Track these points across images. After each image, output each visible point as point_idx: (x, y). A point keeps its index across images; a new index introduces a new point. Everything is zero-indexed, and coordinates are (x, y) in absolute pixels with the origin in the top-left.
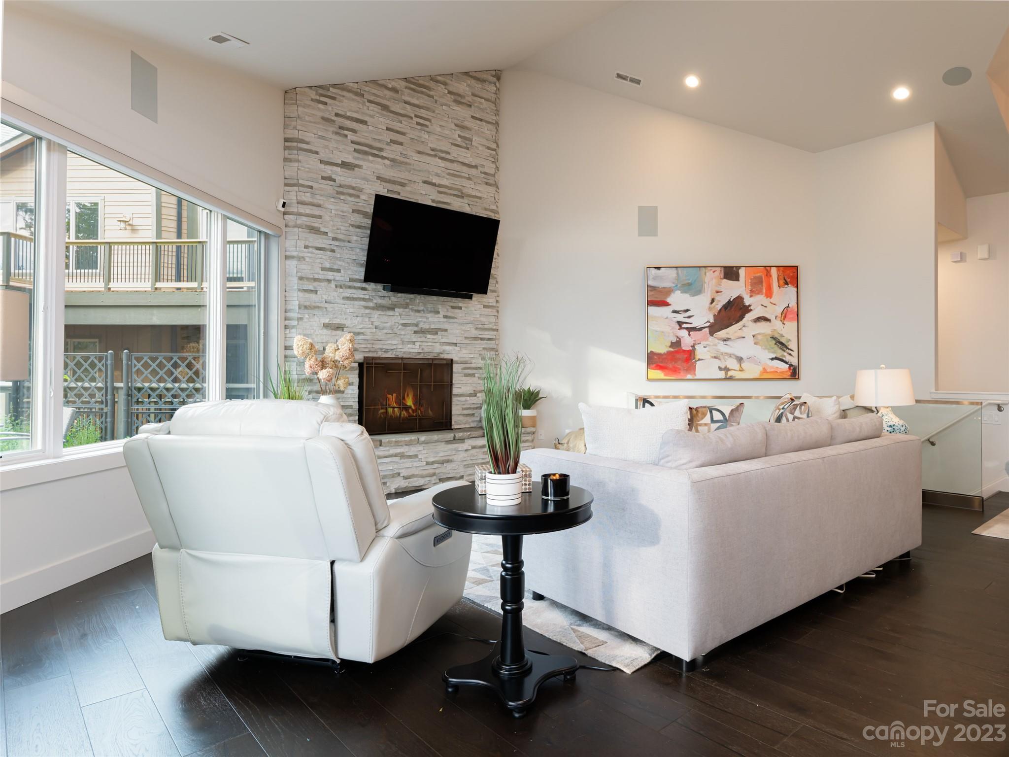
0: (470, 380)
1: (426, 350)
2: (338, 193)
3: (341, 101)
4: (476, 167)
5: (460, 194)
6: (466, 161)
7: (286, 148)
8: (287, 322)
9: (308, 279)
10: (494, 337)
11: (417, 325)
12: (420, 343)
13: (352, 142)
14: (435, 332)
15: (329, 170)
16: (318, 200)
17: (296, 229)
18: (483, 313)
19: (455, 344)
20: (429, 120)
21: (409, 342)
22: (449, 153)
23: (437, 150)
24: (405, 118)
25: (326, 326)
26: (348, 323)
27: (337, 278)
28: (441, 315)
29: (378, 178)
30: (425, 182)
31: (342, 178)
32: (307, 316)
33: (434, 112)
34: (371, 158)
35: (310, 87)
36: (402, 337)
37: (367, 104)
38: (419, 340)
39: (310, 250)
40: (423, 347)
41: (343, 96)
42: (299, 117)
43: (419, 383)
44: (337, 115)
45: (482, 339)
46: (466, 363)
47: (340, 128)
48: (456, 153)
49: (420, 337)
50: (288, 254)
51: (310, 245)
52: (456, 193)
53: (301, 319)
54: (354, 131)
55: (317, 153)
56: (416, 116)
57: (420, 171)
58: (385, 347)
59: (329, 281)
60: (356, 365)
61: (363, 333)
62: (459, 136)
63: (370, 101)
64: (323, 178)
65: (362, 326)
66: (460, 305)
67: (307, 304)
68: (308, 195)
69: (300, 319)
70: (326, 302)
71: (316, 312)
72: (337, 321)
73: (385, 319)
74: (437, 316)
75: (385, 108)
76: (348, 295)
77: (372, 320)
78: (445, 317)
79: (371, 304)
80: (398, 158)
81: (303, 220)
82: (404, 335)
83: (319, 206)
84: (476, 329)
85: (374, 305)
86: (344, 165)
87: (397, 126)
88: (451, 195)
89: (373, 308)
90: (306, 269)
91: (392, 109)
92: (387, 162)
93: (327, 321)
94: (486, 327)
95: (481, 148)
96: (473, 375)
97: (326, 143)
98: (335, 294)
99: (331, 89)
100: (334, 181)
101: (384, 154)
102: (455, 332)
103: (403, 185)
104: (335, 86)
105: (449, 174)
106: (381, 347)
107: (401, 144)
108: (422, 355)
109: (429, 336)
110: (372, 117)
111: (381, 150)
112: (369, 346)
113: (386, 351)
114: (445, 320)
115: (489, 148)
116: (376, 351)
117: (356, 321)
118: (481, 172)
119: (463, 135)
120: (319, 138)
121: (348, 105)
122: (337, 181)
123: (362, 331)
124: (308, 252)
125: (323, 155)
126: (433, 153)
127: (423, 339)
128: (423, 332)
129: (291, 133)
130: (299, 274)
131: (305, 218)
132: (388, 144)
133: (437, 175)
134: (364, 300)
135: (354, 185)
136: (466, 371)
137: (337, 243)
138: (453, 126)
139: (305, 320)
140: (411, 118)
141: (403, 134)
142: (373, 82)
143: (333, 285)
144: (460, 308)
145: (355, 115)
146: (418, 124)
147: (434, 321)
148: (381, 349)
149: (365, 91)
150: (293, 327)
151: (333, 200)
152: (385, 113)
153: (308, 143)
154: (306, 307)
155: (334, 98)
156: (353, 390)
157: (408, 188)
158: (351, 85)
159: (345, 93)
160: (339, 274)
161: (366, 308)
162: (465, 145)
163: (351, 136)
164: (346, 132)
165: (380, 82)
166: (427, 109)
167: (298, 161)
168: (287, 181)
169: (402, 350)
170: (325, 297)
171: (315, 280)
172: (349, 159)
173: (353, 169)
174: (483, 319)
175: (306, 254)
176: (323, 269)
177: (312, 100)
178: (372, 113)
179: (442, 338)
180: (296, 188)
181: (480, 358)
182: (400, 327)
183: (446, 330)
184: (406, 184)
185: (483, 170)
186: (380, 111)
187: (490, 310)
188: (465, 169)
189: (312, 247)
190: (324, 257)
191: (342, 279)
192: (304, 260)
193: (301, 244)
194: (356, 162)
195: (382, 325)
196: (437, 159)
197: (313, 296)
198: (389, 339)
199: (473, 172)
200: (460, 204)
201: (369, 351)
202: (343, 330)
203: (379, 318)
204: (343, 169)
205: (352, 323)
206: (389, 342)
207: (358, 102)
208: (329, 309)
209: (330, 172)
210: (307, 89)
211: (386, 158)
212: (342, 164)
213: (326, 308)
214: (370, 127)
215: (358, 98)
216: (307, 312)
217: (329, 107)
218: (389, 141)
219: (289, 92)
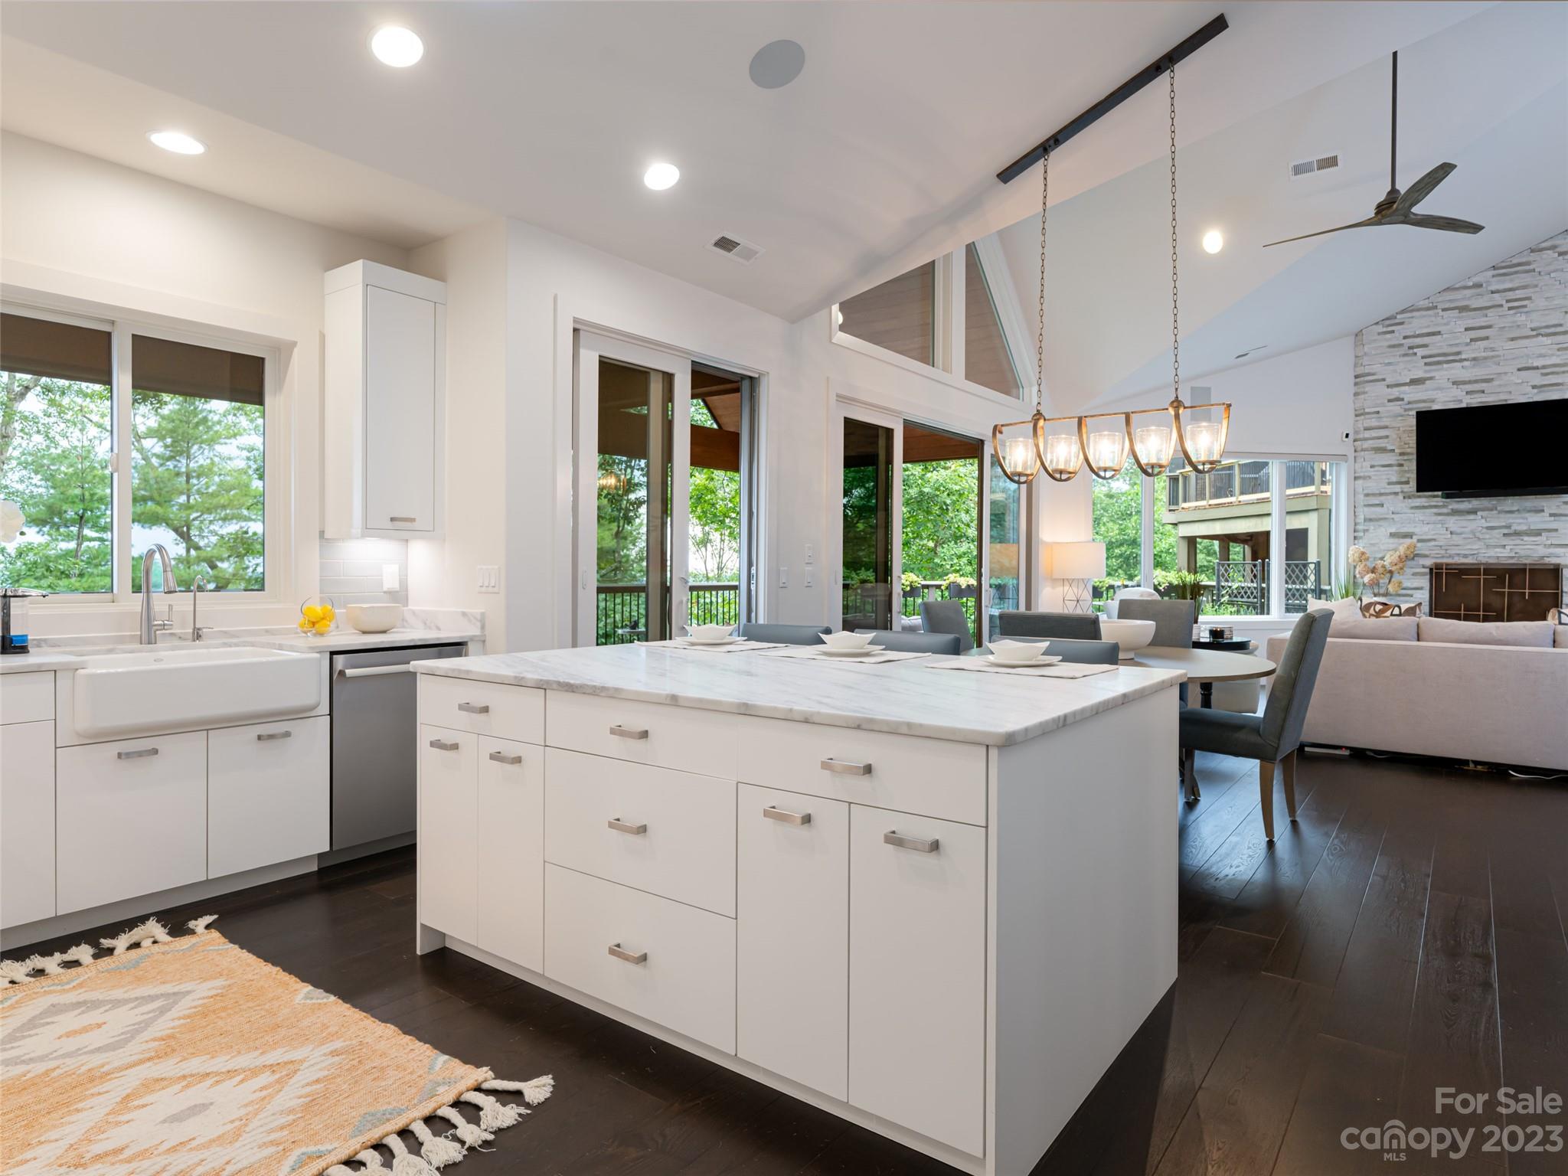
1: (1523, 553)
2: (1406, 410)
3: (1410, 323)
7: (1356, 384)
8: (1356, 534)
9: (1374, 495)
11: (1508, 527)
12: (1512, 547)
13: (1423, 357)
14: (1537, 533)
15: (1395, 392)
16: (1385, 422)
17: (1363, 453)
20: (1528, 298)
21: (1496, 546)
23: (1541, 328)
24: (1491, 310)
25: (1392, 535)
26: (1416, 530)
27: (1405, 490)
28: (1546, 514)
29: (1454, 383)
30: (1521, 369)
31: (1411, 395)
32: (1372, 528)
33: (1537, 286)
34: (1445, 366)
35: (1377, 323)
36: (1487, 541)
37: (1441, 313)
38: (1512, 543)
39: (1376, 469)
40: (1518, 551)
41: (1412, 317)
42: (1365, 354)
43: (1506, 590)
44: (1405, 338)
47: (1410, 348)
49: (1512, 540)
50: (1356, 475)
51: (1376, 464)
53: (1367, 530)
54: (1425, 346)
55: (1384, 380)
56: (1507, 301)
57: (1515, 359)
58: (1463, 552)
59: (1396, 494)
60: (1427, 570)
61: (1434, 540)
63: (1444, 310)
64: (1389, 401)
65: (1433, 532)
67: (1374, 516)
68: (1373, 420)
69: (1365, 531)
70: (1393, 513)
71: (1381, 523)
72: (1403, 530)
73: (1464, 524)
74: (1540, 514)
75: (1465, 309)
76: (1417, 504)
77: (1447, 526)
78: (1553, 515)
79: (1445, 510)
80: (1482, 354)
81: (1367, 444)
82: (1489, 539)
83: (1386, 427)
85: (1449, 511)
86: (1414, 382)
87: (1479, 321)
89: (1447, 514)
90: (1372, 486)
91: (1474, 307)
92: (1466, 363)
93: (1393, 530)
97: (1394, 367)
98: (1402, 505)
99: (1398, 317)
100: (1403, 400)
101: (1463, 356)
103: (1489, 381)
104: (1403, 312)
106: (1458, 552)
107: (1487, 338)
108: (1515, 559)
109: (1527, 538)
110: (1446, 324)
111: (1459, 353)
112: (1443, 552)
113: (1465, 556)
114: (1553, 518)
116: (1450, 556)
117: (1426, 528)
120: (1386, 365)
121: (1418, 324)
122: (1405, 399)
123: (1434, 537)
124: (1375, 471)
125: (1389, 381)
126: (1534, 333)
127: (1518, 542)
128: (1518, 534)
129: (1360, 370)
130: (1365, 492)
131: (1370, 442)
132: (1467, 344)
133: (1542, 355)
134: (1436, 507)
135: (1425, 398)
137: (1406, 457)
139: (1371, 531)
140: (1501, 306)
141: (1489, 327)
142: (1447, 289)
143: (1401, 497)
145: (1425, 331)
146: (1511, 308)
147: (1535, 521)
148: (1458, 554)
149: (1437, 302)
150: (1361, 538)
151: (1400, 418)
152: (1464, 314)
153: (1373, 374)
154: (1371, 520)
155: (1402, 323)
156: (1423, 594)
157: (1496, 383)
158: (1421, 303)
159: (1415, 314)
160: (1408, 486)
163: (1420, 352)
164: (1415, 350)
165: (1457, 286)
166: (1525, 287)
167: (1364, 393)
168: (1357, 413)
169: (1486, 555)
170: (1392, 509)
171: (1381, 494)
172: (1419, 374)
173: (1427, 384)
175: (1371, 472)
176: (1389, 484)
177: (1379, 334)
178: (1445, 321)
179: (1548, 540)
180: (1362, 417)
182: (1484, 530)
183: (1554, 530)
184: (1493, 379)
186: (1457, 315)
189: (1378, 466)
190: (1390, 472)
191: (1411, 490)
193: (1367, 464)
194: (1428, 375)
195: (1459, 530)
196: (1540, 338)
197: (1378, 509)
198: (1469, 543)
201: (1443, 557)
202: (1412, 538)
203: (1453, 523)
204: (1412, 387)
205: (1421, 530)
206: (1469, 547)
207: (1430, 316)
208: (1395, 519)
209: (1397, 393)
210: (1374, 326)
211: (1465, 360)
212: (1410, 382)
213: (1393, 519)
214: (1444, 336)
215: (1430, 312)
216: (1372, 523)
217: (1396, 334)
218: (1469, 341)
219: (1358, 334)
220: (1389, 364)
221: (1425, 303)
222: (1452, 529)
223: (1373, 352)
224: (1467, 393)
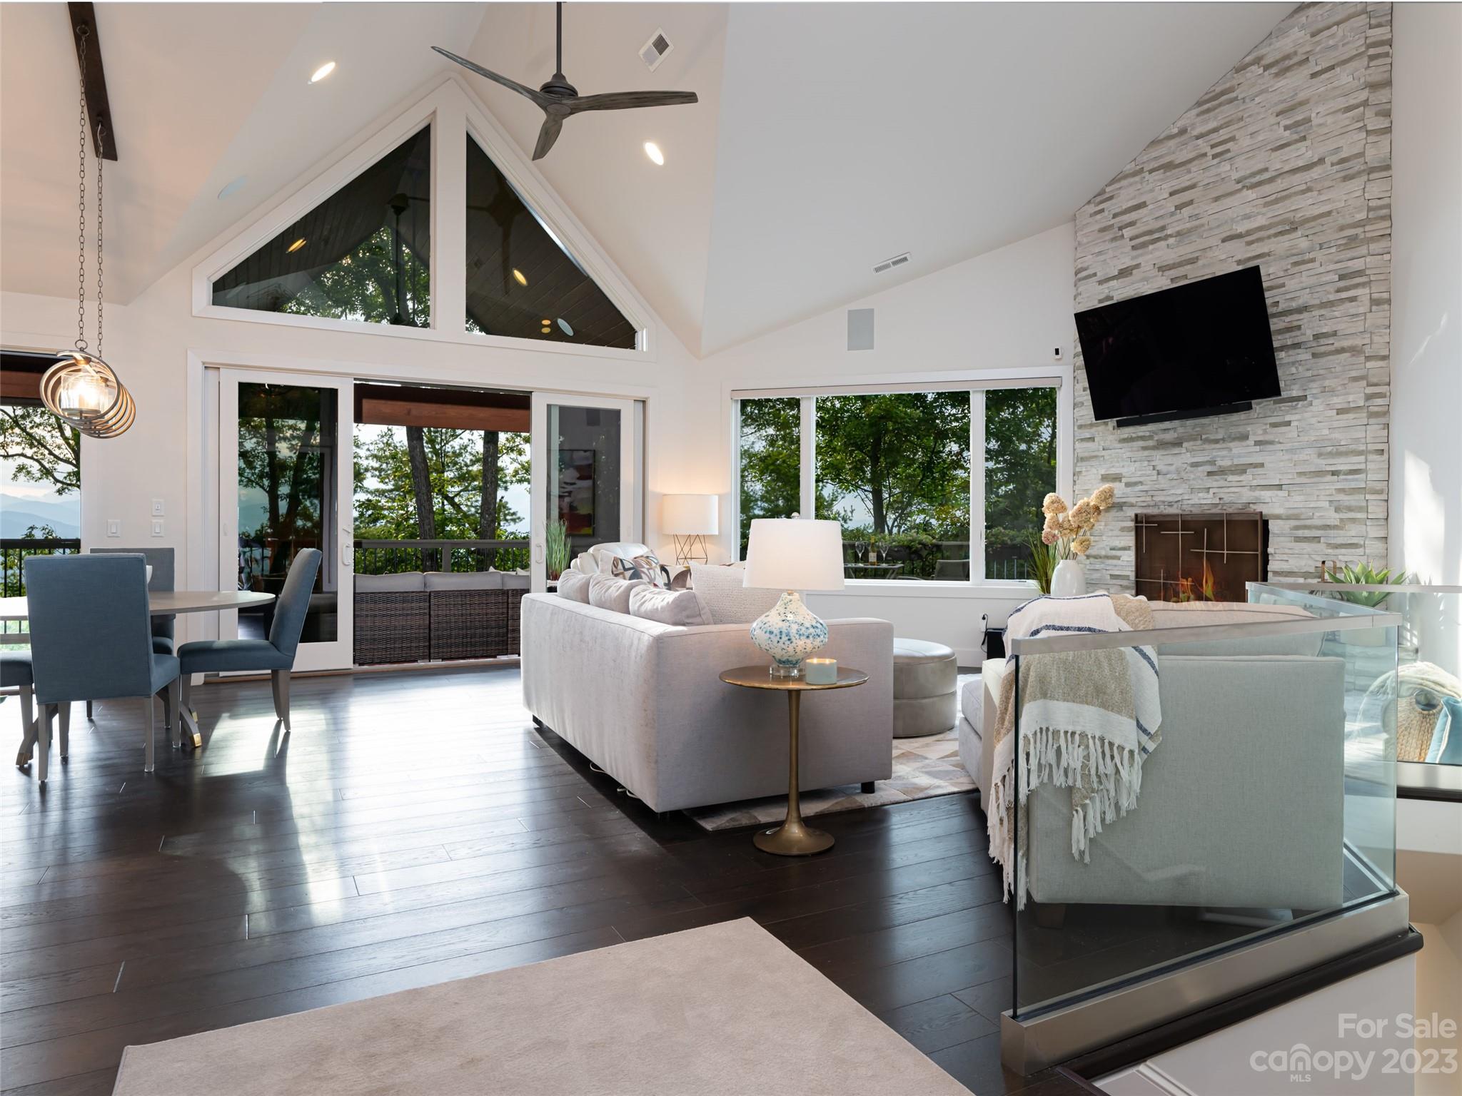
0: (1307, 547)
1: (1227, 499)
3: (1119, 196)
4: (1321, 161)
5: (1287, 228)
6: (1301, 163)
8: (1075, 478)
9: (1086, 426)
10: (1362, 466)
11: (1212, 462)
12: (1215, 490)
13: (1130, 240)
14: (1241, 470)
18: (1336, 424)
19: (1280, 487)
20: (1232, 139)
21: (1200, 490)
22: (1266, 170)
23: (1245, 178)
24: (1194, 163)
25: (1103, 478)
26: (1124, 471)
28: (1251, 442)
29: (1158, 269)
30: (1224, 241)
31: (1119, 292)
32: (1088, 469)
33: (1242, 119)
34: (1151, 247)
35: (1089, 202)
36: (1191, 482)
37: (1147, 177)
38: (1215, 484)
40: (1222, 496)
41: (1120, 188)
43: (1205, 551)
44: (1115, 216)
45: (1334, 473)
46: (1296, 517)
47: (1118, 229)
48: (1277, 162)
49: (1217, 481)
52: (1280, 228)
53: (1081, 473)
54: (1132, 224)
55: (1095, 275)
56: (1213, 147)
57: (1219, 226)
58: (1170, 499)
60: (1133, 524)
61: (1141, 483)
62: (1286, 128)
65: (1140, 473)
66: (1287, 418)
67: (1086, 454)
70: (1103, 449)
71: (1093, 463)
72: (1113, 471)
73: (1169, 459)
74: (1245, 443)
75: (1169, 166)
76: (1126, 436)
77: (1153, 463)
78: (1257, 443)
79: (1151, 443)
80: (1188, 225)
82: (1194, 479)
84: (1320, 455)
85: (1155, 443)
86: (1123, 273)
87: (1185, 181)
88: (1269, 237)
89: (1153, 447)
90: (1085, 415)
91: (1178, 162)
92: (1171, 241)
93: (1103, 472)
94: (1342, 449)
95: (1330, 120)
96: (1317, 539)
97: (1102, 258)
98: (1111, 437)
99: (1108, 189)
101: (1169, 232)
102: (1277, 465)
103: (1193, 261)
104: (1112, 182)
105: (1266, 205)
106: (1163, 499)
107: (1191, 202)
108: (1220, 507)
109: (1230, 478)
110: (1152, 191)
111: (1163, 228)
112: (1149, 499)
113: (1170, 504)
114: (1258, 448)
115: (1349, 109)
116: (1156, 505)
117: (1133, 468)
118: (1333, 165)
119: (1292, 122)
120: (1097, 256)
121: (1126, 195)
123: (1141, 479)
125: (1100, 276)
126: (1240, 186)
127: (1222, 483)
128: (1222, 472)
129: (1078, 265)
130: (1079, 423)
132: (1172, 215)
133: (1247, 217)
134: (1142, 438)
136: (1300, 533)
138: (1273, 120)
139: (1084, 474)
140: (1205, 155)
141: (1193, 187)
142: (1153, 143)
144: (1288, 423)
145: (1131, 204)
146: (1214, 157)
147: (1240, 453)
148: (1164, 502)
149: (1143, 163)
150: (1076, 482)
152: (1168, 174)
153: (1085, 269)
155: (1111, 198)
156: (1131, 558)
157: (1200, 263)
158: (1128, 167)
159: (1124, 183)
161: (1145, 448)
162: (1296, 137)
163: (1127, 233)
164: (1124, 231)
165: (1161, 137)
166: (1227, 124)
167: (1079, 294)
169: (1190, 502)
170: (1102, 443)
172: (1127, 262)
173: (1131, 274)
174: (1336, 435)
177: (1091, 215)
178: (1151, 187)
179: (1254, 479)
181: (1333, 509)
182: (1189, 468)
183: (1262, 465)
184: (1197, 258)
185: (1335, 158)
186: (1162, 176)
187: (1351, 416)
188: (1298, 178)
192: (1083, 404)
194: (1135, 262)
195: (1165, 469)
196: (1245, 192)
197: (1089, 445)
198: (1173, 487)
199: (1315, 173)
200: (1287, 244)
201: (1148, 506)
202: (1120, 481)
203: (1162, 459)
204: (1120, 280)
205: (1129, 470)
206: (1173, 492)
207: (1136, 182)
208: (1106, 458)
209: (1107, 291)
210: (1087, 206)
211: (1171, 236)
212: (1119, 274)
213: (1103, 456)
214: (1150, 207)
215: (1137, 178)
216: (1084, 463)
217: (1106, 213)
218: (1173, 209)
219: (1074, 218)
220: (1100, 253)
221: (1130, 167)
222: (1158, 468)
223: (1085, 240)
224: (1172, 280)
